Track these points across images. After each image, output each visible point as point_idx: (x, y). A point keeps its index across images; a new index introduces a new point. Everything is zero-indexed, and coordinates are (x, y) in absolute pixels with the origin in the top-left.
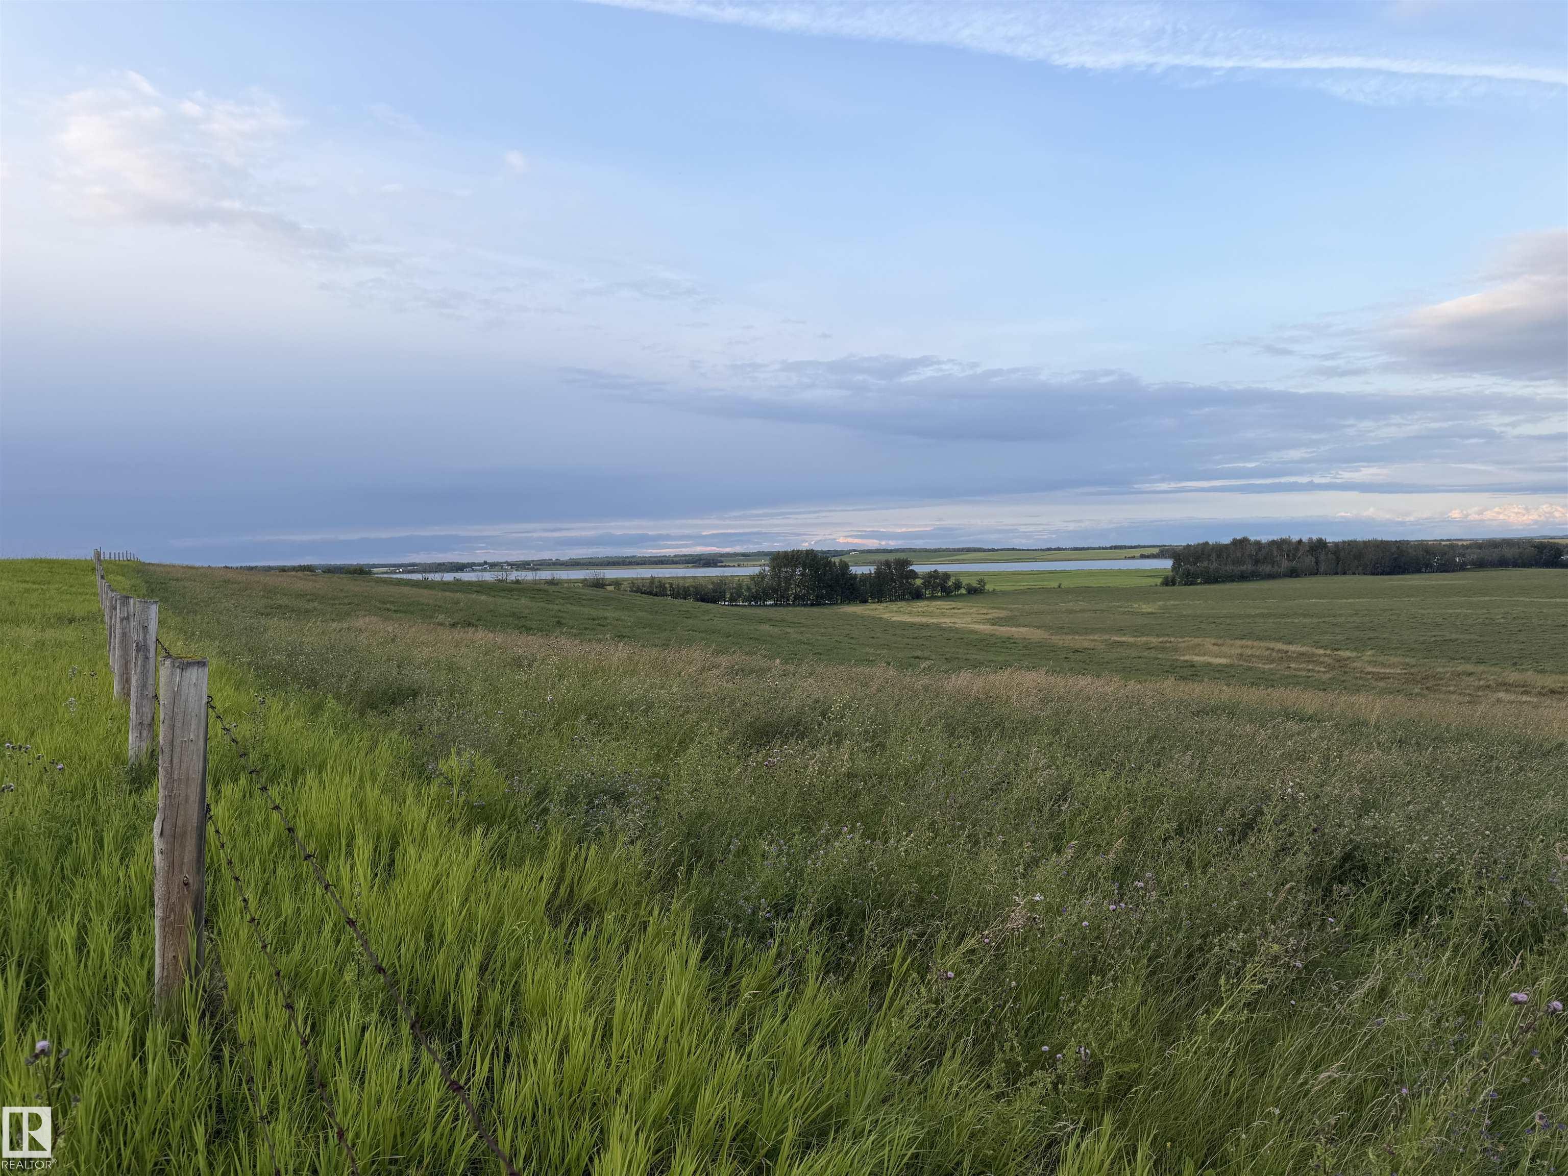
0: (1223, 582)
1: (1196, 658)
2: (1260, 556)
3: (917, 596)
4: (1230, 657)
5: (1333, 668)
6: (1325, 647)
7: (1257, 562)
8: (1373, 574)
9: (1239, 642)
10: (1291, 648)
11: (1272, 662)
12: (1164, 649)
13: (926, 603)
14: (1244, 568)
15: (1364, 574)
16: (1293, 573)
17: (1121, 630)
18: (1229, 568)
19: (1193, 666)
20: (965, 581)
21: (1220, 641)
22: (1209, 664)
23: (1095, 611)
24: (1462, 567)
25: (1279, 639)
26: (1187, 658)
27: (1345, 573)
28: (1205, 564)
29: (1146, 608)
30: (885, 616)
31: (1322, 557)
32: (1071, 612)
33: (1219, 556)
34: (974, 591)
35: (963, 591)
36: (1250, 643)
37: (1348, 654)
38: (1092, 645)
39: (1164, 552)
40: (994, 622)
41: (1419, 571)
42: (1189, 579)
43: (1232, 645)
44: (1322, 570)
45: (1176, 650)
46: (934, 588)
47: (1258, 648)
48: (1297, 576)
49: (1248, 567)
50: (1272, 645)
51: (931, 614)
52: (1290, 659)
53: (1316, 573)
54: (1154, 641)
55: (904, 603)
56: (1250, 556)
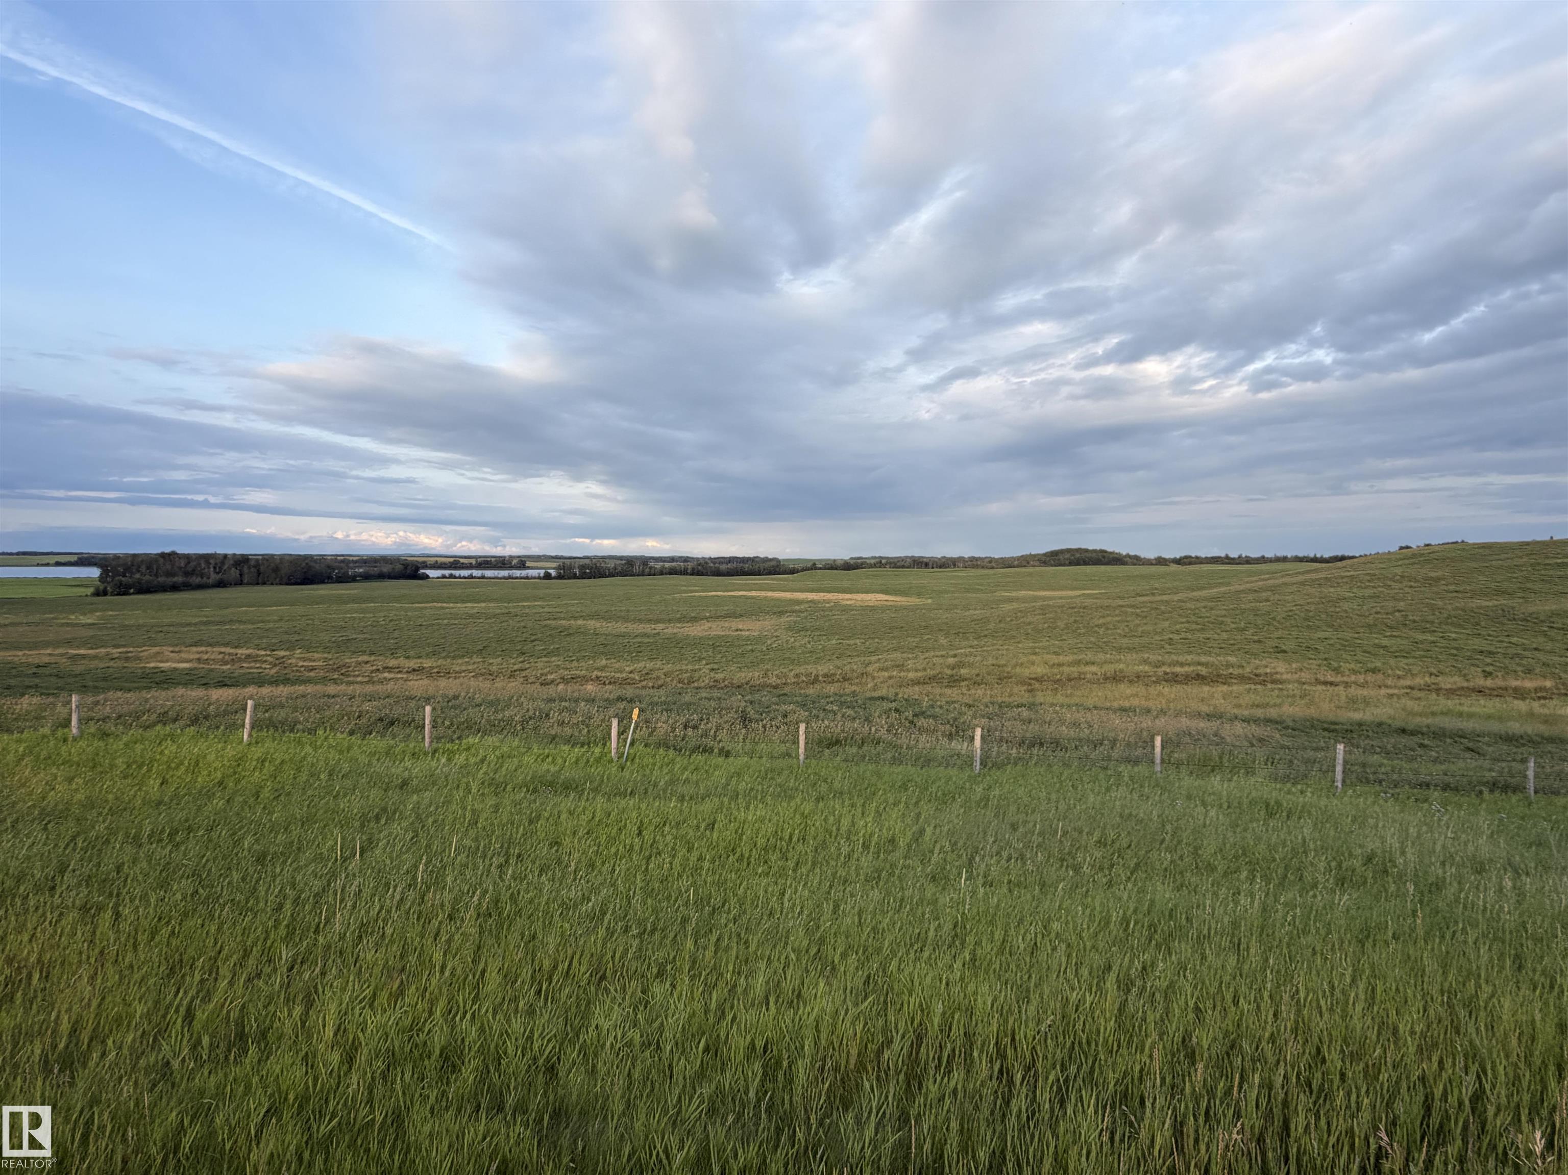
0: (157, 592)
2: (190, 568)
7: (186, 574)
8: (287, 584)
14: (175, 579)
15: (281, 584)
16: (221, 584)
17: (70, 643)
18: (161, 579)
23: (28, 624)
24: (353, 579)
27: (264, 583)
28: (137, 576)
29: (86, 619)
31: (246, 570)
33: (149, 566)
39: (84, 561)
41: (322, 582)
42: (121, 589)
43: (188, 652)
44: (245, 581)
48: (224, 587)
49: (179, 579)
52: (240, 660)
53: (240, 583)
56: (180, 568)
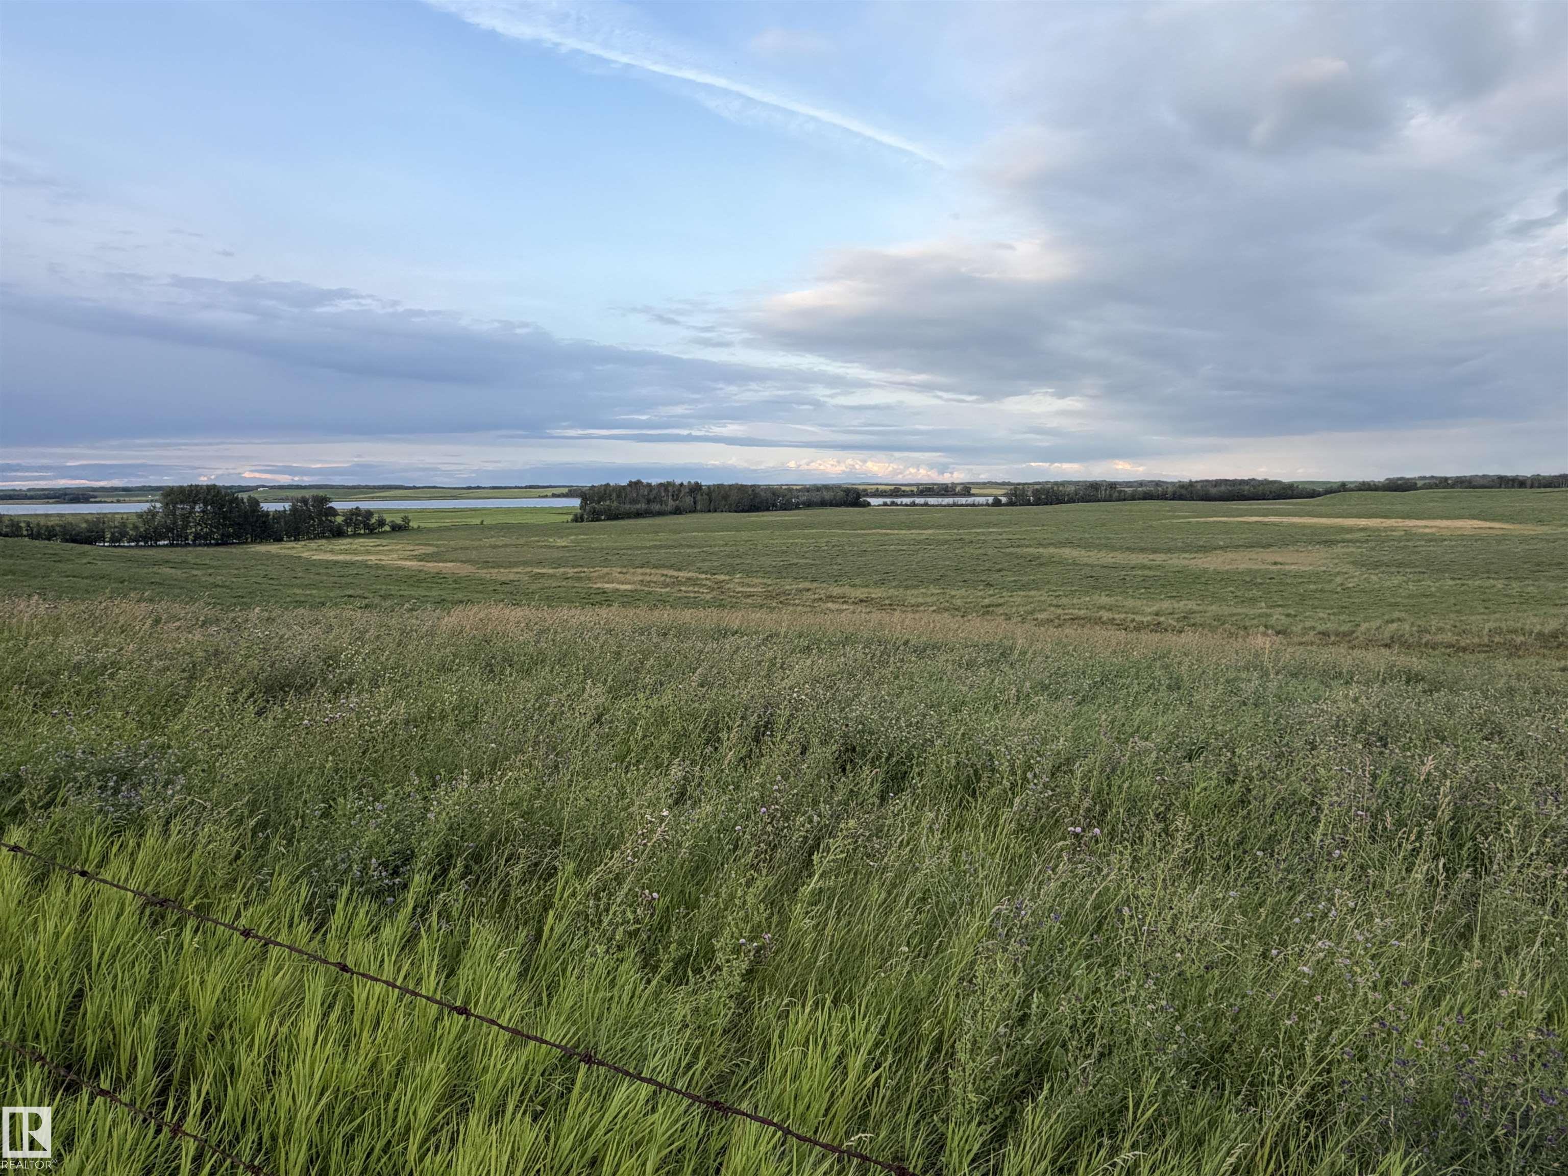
0: (622, 518)
1: (607, 586)
2: (652, 497)
3: (338, 533)
4: (634, 583)
5: (713, 589)
6: (706, 573)
7: (649, 502)
8: (736, 512)
9: (639, 571)
10: (681, 574)
11: (667, 586)
12: (579, 579)
13: (349, 540)
14: (638, 506)
15: (730, 511)
16: (678, 511)
17: (540, 563)
18: (627, 506)
19: (604, 592)
20: (388, 518)
21: (625, 570)
22: (617, 590)
23: (516, 546)
24: (797, 507)
25: (671, 567)
26: (599, 585)
27: (715, 511)
28: (608, 503)
29: (561, 542)
30: (305, 555)
31: (699, 497)
32: (495, 547)
33: (619, 496)
34: (397, 528)
35: (387, 528)
36: (648, 571)
37: (722, 577)
38: (517, 577)
39: (572, 493)
40: (422, 558)
41: (768, 510)
42: (596, 516)
43: (634, 573)
44: (699, 508)
45: (589, 579)
46: (356, 526)
47: (656, 575)
48: (680, 513)
49: (642, 506)
50: (665, 572)
51: (355, 552)
53: (694, 511)
54: (571, 571)
55: (324, 541)
56: (643, 496)
